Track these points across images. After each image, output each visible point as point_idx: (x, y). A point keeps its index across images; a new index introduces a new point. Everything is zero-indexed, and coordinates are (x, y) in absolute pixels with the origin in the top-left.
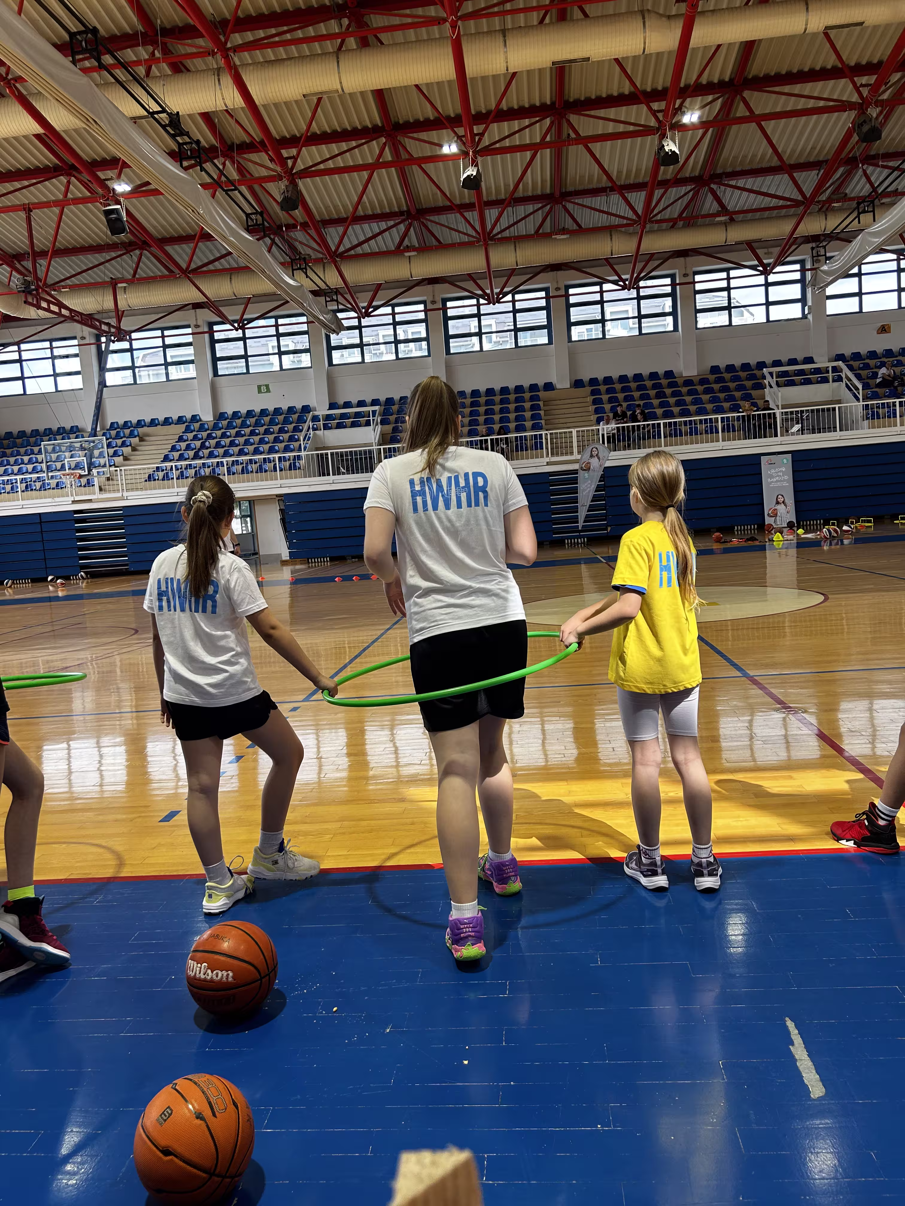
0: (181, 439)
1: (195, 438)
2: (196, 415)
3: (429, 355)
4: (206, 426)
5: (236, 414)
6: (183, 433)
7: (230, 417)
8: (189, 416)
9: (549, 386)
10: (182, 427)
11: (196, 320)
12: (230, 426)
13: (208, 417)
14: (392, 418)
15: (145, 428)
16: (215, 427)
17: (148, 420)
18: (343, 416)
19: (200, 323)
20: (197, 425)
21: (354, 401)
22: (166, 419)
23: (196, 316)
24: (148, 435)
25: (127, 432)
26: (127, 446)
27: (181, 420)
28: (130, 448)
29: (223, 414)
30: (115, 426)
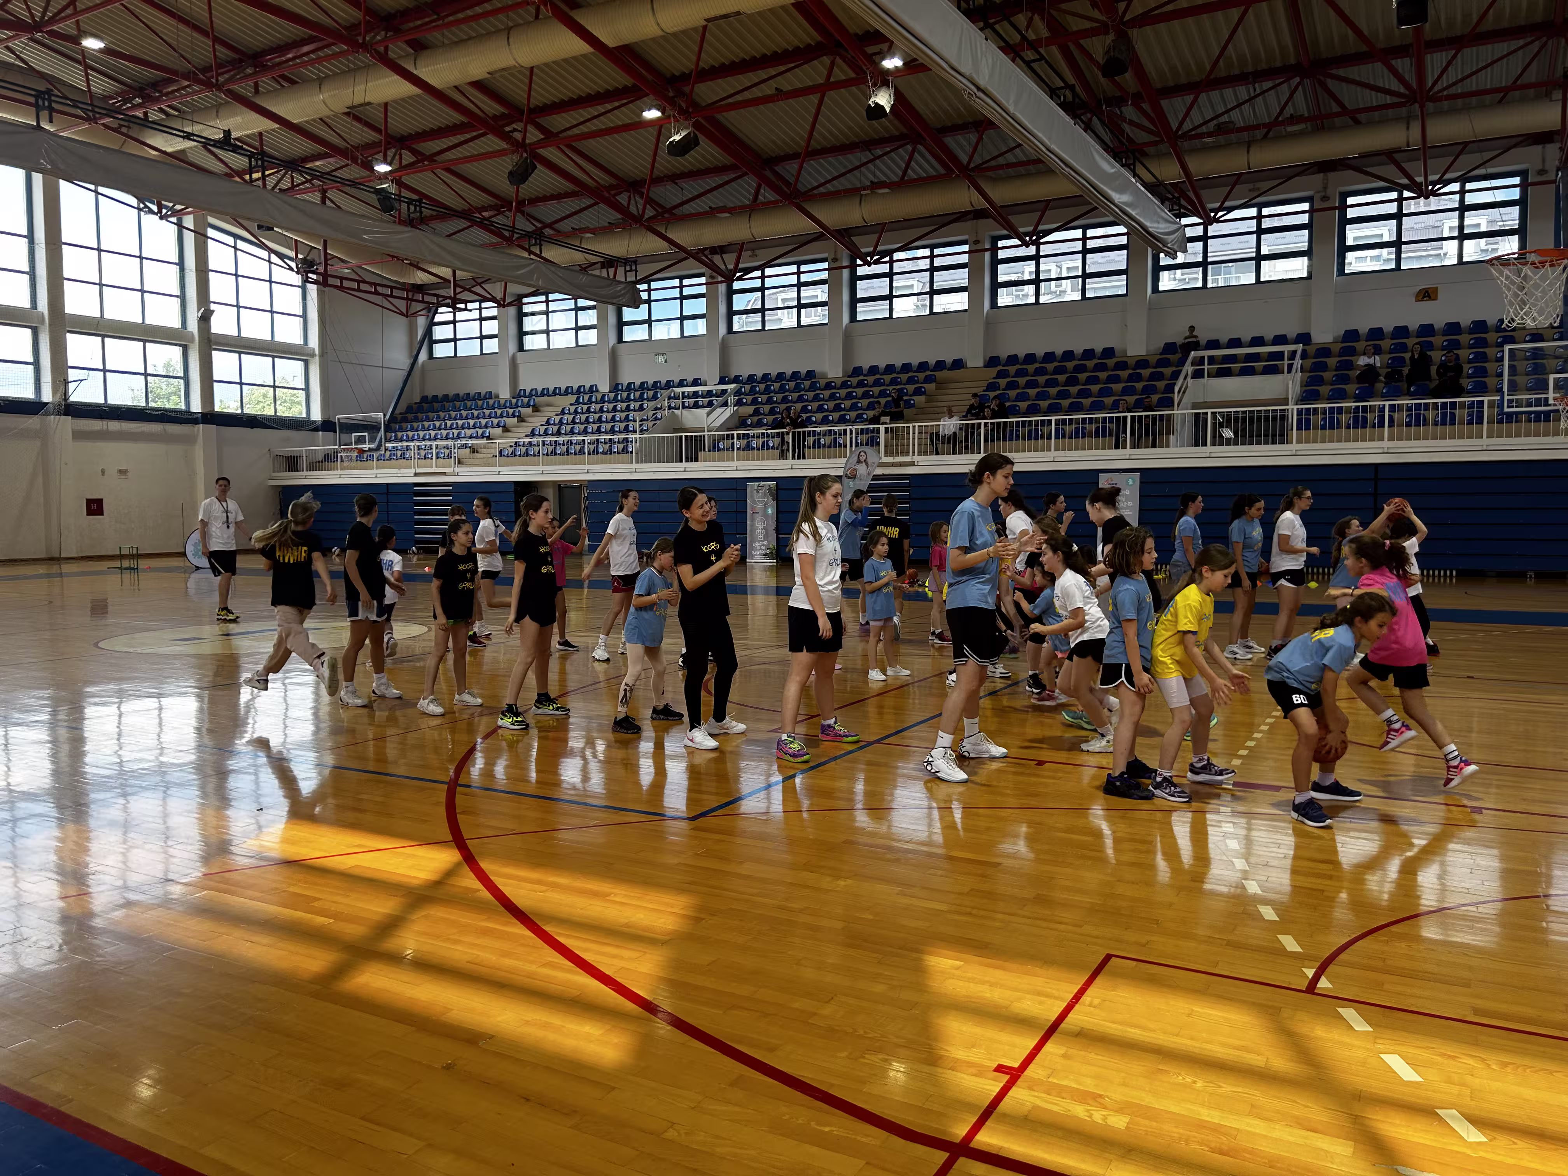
0: (562, 412)
1: (576, 411)
2: (594, 385)
3: (829, 324)
4: (594, 399)
5: (628, 386)
6: (570, 404)
7: (622, 388)
8: (588, 386)
9: (958, 364)
10: (574, 398)
13: (603, 388)
15: (545, 398)
16: (602, 399)
17: (552, 388)
20: (587, 397)
22: (568, 388)
24: (549, 405)
25: (527, 400)
26: (516, 417)
27: (579, 391)
29: (617, 385)
30: (518, 394)
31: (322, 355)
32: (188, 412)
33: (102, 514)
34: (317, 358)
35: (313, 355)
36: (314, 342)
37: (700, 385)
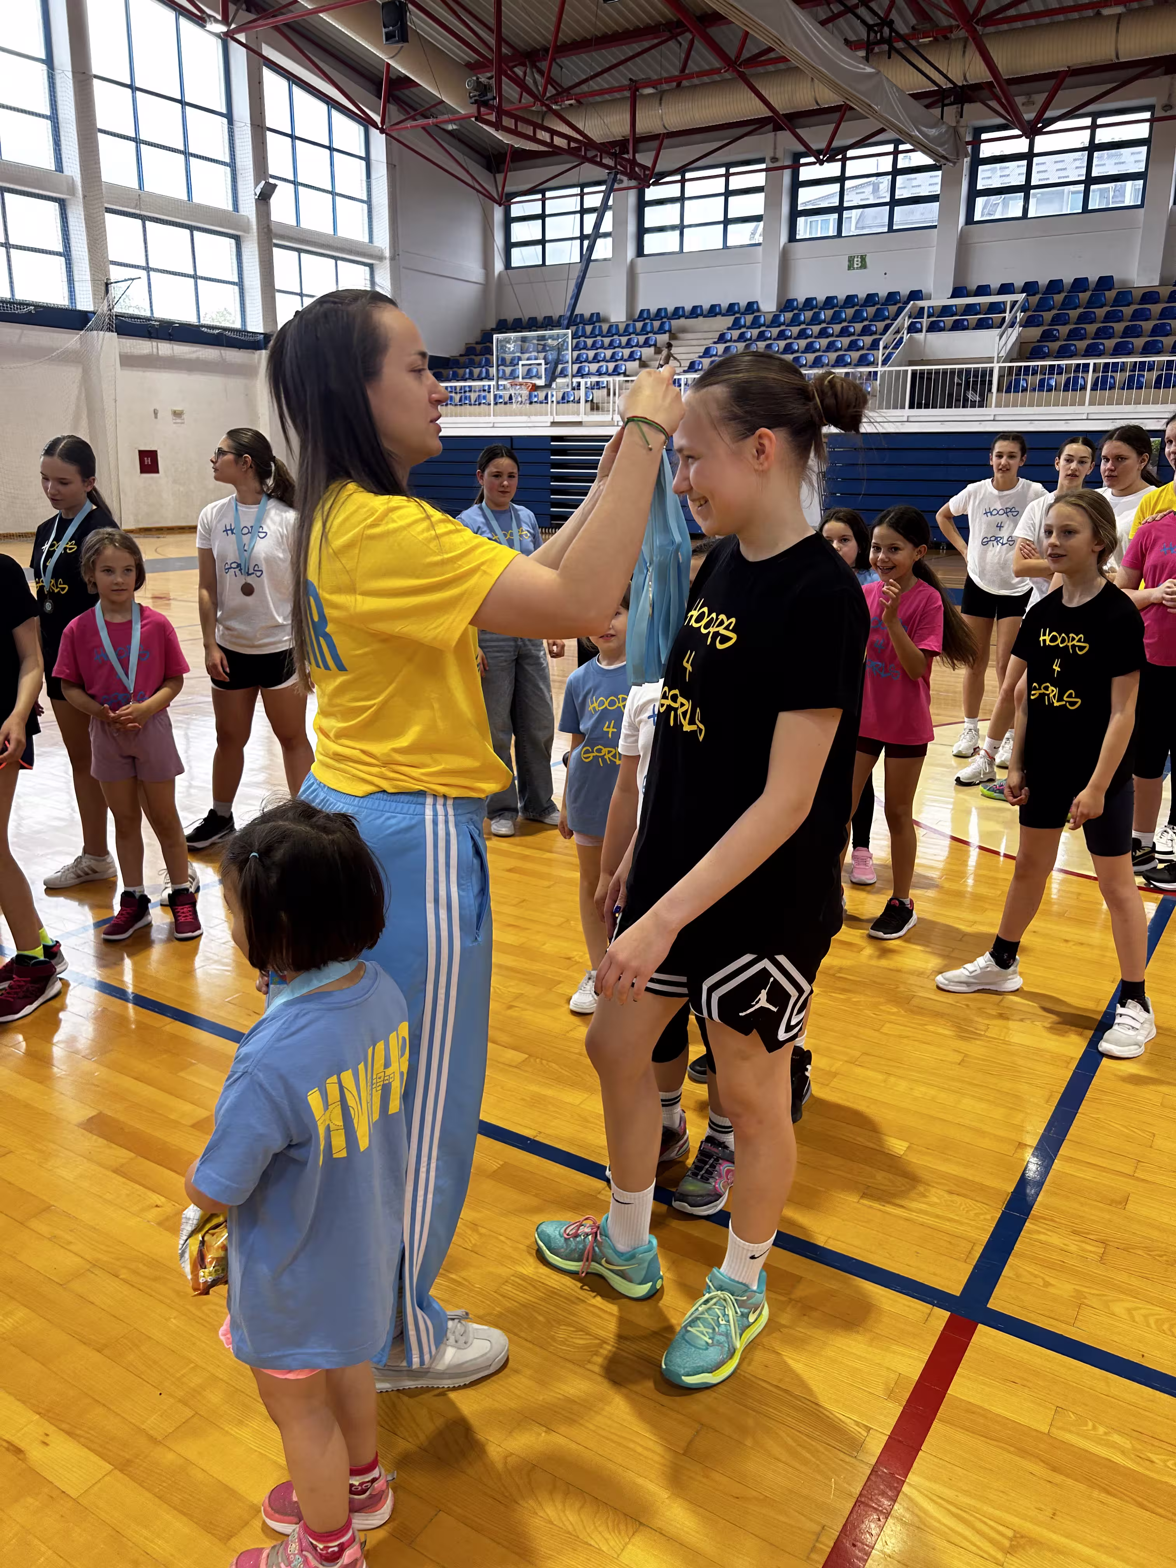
0: (722, 339)
1: (742, 337)
2: (753, 303)
3: (1141, 206)
4: (762, 320)
5: (809, 303)
6: (729, 329)
7: (800, 306)
8: (743, 304)
10: (730, 320)
11: (775, 148)
12: (795, 321)
13: (769, 305)
14: (1048, 316)
15: (682, 321)
16: (775, 321)
17: (688, 307)
18: (970, 309)
19: (779, 155)
20: (749, 318)
21: (995, 285)
22: (713, 307)
23: (775, 144)
24: (684, 330)
25: (657, 324)
26: (650, 346)
27: (732, 309)
28: (652, 349)
29: (790, 301)
30: (644, 315)
31: (392, 259)
32: (243, 332)
33: (157, 472)
34: (387, 263)
35: (381, 258)
36: (383, 240)
37: (921, 299)
